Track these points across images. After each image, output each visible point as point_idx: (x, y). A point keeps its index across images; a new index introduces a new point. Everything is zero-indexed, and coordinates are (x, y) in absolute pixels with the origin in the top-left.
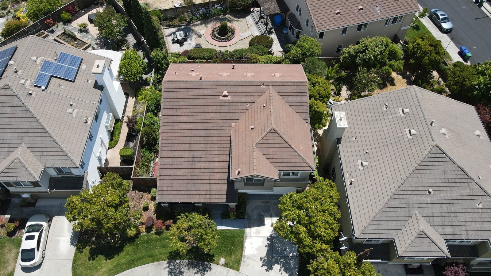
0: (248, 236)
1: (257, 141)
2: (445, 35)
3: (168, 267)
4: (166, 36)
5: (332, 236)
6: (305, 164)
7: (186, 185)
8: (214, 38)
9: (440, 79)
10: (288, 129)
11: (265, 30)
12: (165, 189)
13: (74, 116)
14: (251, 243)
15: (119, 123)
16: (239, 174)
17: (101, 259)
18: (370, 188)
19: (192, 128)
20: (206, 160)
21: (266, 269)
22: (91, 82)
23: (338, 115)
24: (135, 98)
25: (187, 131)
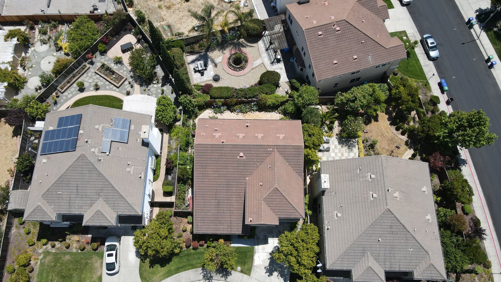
0: (257, 251)
1: (264, 197)
2: (431, 62)
3: (203, 272)
4: (189, 64)
5: (312, 266)
6: (297, 214)
7: (214, 222)
8: (229, 67)
9: (416, 116)
10: (287, 186)
11: (274, 57)
12: (199, 224)
13: (132, 173)
14: (259, 257)
15: (159, 159)
16: (251, 221)
17: (157, 267)
18: (340, 234)
19: (217, 180)
20: (228, 204)
21: (268, 275)
22: (140, 141)
23: (323, 177)
24: (168, 134)
25: (213, 183)
